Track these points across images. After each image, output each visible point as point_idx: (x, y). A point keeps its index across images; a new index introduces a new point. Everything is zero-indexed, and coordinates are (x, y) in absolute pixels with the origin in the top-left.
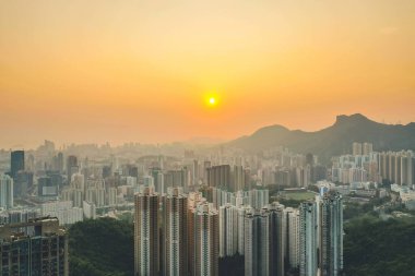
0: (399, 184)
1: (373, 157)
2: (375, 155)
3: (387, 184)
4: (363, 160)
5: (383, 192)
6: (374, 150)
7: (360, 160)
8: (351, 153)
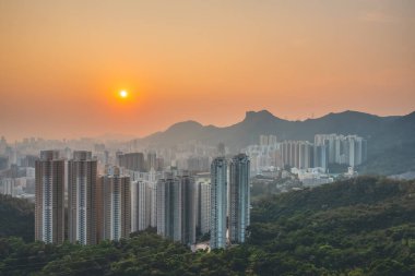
0: (298, 167)
1: (277, 146)
2: (279, 145)
3: (288, 168)
4: (269, 149)
5: (285, 174)
6: (278, 141)
7: (266, 150)
8: (259, 144)
